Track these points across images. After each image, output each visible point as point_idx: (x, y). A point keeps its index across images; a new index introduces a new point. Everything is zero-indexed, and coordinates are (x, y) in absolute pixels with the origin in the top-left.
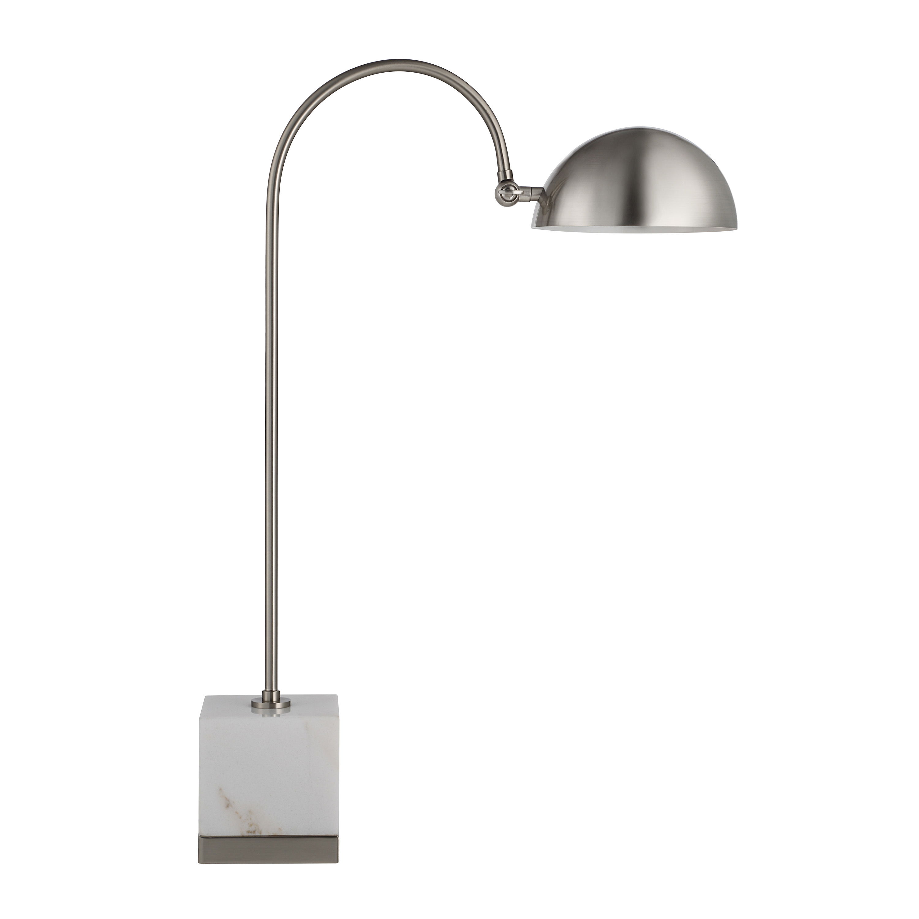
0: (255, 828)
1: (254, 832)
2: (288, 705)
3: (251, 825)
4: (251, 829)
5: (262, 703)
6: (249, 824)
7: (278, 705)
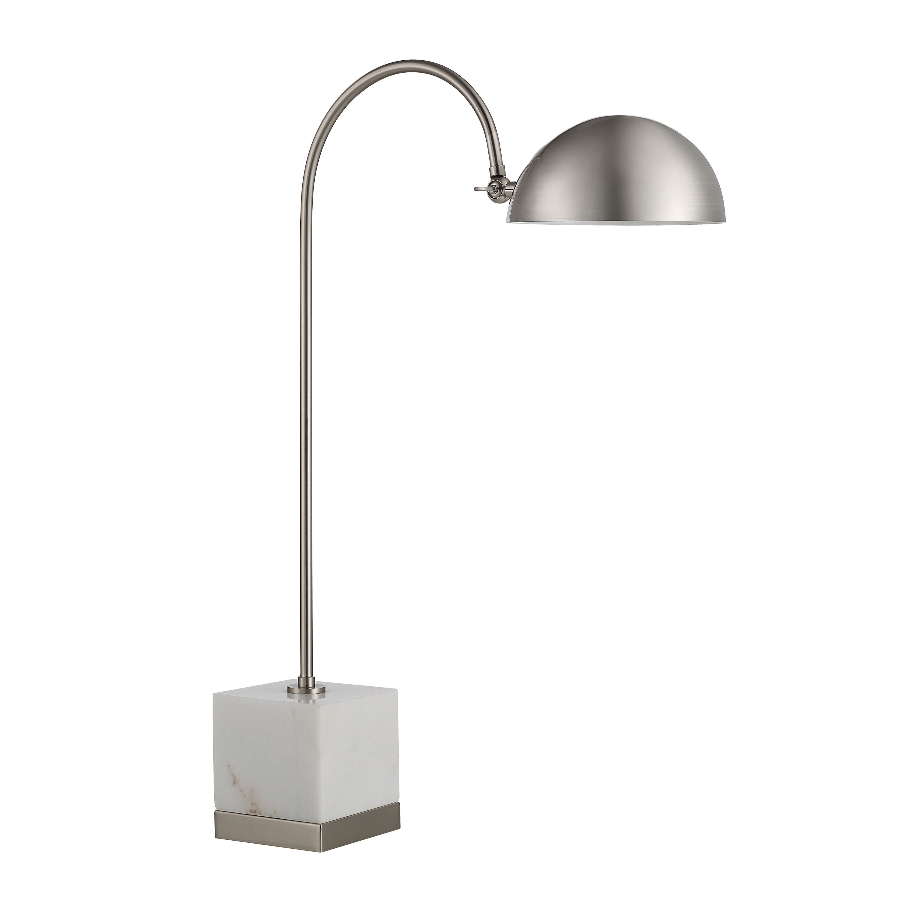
0: (256, 807)
1: (255, 811)
2: (323, 690)
3: (253, 804)
4: (253, 808)
5: (298, 688)
6: (251, 803)
7: (315, 691)
